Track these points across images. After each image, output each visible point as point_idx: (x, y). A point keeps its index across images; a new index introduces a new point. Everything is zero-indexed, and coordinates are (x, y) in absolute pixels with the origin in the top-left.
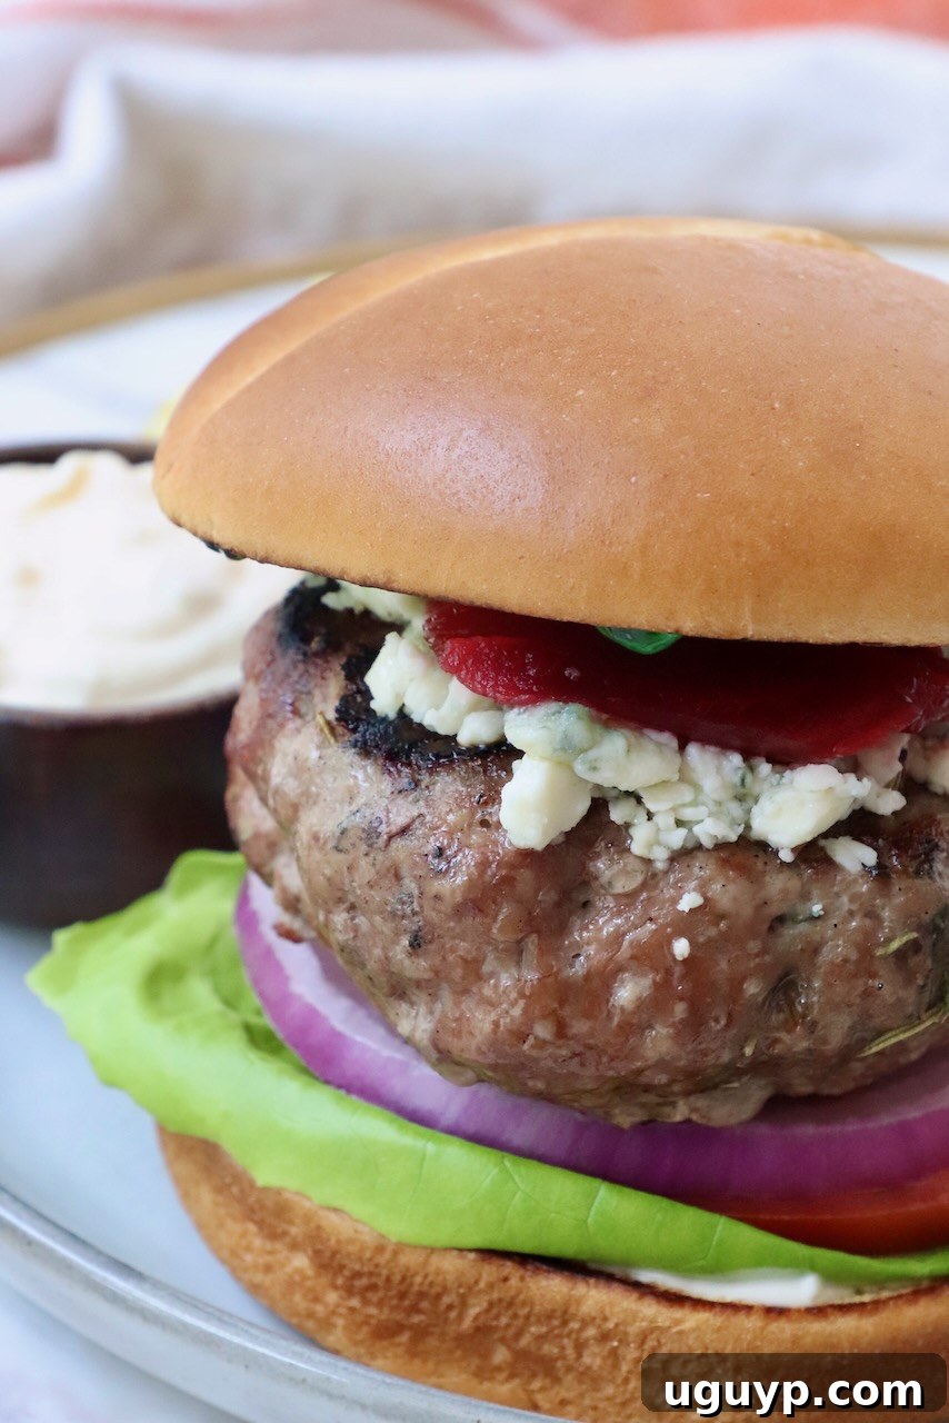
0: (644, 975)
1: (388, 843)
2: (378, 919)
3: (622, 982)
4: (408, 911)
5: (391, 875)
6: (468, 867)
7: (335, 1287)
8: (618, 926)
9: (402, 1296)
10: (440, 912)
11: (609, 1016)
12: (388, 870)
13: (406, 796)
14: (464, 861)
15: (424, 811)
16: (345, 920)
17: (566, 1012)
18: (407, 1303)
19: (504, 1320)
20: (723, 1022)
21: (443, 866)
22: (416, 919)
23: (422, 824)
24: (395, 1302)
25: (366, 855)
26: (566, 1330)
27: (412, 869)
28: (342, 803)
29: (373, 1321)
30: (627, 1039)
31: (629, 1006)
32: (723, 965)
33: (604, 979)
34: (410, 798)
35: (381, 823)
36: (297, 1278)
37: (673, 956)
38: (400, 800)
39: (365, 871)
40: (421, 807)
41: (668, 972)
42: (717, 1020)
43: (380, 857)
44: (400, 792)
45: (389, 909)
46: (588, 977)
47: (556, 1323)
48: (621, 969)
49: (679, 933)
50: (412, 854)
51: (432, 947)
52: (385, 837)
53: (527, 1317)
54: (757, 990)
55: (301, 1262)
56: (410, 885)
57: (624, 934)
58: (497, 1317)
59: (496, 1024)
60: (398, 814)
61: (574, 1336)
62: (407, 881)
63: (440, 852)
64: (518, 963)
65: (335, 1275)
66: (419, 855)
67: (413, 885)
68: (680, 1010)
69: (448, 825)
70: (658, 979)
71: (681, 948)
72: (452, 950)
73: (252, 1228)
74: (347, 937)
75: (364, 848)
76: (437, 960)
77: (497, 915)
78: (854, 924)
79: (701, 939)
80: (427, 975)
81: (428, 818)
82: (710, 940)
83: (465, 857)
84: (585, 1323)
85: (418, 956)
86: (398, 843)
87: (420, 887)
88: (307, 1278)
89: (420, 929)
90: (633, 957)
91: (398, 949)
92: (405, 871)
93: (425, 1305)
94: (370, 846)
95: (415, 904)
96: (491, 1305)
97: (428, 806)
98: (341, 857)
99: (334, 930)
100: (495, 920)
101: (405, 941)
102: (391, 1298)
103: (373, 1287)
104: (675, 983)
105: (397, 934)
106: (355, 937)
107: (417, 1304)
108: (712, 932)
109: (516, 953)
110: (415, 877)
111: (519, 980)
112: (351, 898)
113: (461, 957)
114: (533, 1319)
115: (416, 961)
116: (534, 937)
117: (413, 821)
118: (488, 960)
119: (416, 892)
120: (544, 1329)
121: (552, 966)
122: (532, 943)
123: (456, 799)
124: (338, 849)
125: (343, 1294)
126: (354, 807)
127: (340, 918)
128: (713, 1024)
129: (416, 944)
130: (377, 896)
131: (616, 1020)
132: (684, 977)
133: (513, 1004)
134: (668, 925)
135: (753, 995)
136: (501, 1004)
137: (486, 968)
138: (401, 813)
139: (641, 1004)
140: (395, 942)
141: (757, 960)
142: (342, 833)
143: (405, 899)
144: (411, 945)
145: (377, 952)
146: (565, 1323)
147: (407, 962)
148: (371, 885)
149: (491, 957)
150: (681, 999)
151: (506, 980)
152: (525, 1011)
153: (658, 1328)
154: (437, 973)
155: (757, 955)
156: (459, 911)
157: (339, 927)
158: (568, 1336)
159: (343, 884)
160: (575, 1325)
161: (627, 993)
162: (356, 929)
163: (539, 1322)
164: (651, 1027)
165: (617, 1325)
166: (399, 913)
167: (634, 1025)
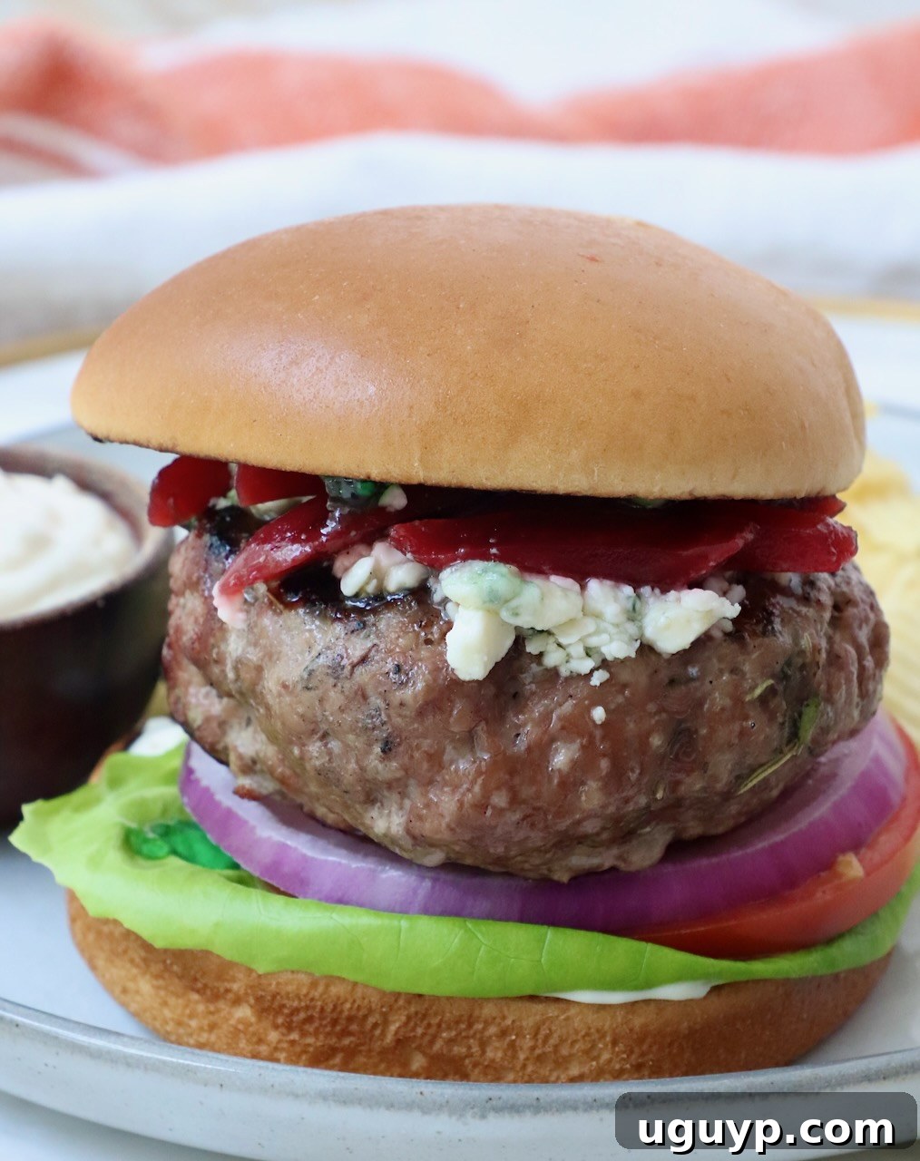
0: (573, 741)
1: (352, 672)
2: (351, 737)
3: (556, 749)
4: (378, 722)
5: (359, 697)
6: (424, 675)
7: (276, 1027)
8: (547, 706)
9: (335, 1022)
10: (405, 717)
11: (550, 779)
12: (356, 693)
13: (358, 634)
14: (420, 672)
15: (376, 641)
16: (320, 748)
17: (517, 780)
18: (338, 1028)
19: (420, 1031)
20: (638, 771)
21: (403, 678)
22: (385, 728)
23: (377, 651)
24: (328, 1029)
25: (335, 686)
26: (472, 1032)
27: (377, 688)
28: (302, 653)
29: (311, 1049)
30: (566, 797)
31: (565, 769)
32: (632, 725)
33: (542, 750)
34: (362, 635)
35: (342, 658)
36: (241, 1027)
37: (594, 722)
38: (353, 638)
39: (336, 699)
40: (373, 639)
41: (591, 737)
42: (633, 771)
43: (347, 685)
44: (353, 632)
45: (360, 725)
46: (529, 749)
47: (463, 1026)
48: (553, 740)
49: (594, 704)
50: (375, 675)
51: (401, 749)
52: (349, 667)
53: (439, 1025)
54: (659, 743)
55: (244, 1012)
56: (376, 701)
57: (552, 712)
58: (413, 1029)
59: (461, 803)
60: (355, 649)
61: (478, 1036)
62: (372, 699)
63: (398, 669)
64: (472, 749)
65: (275, 1017)
66: (381, 675)
67: (378, 701)
68: (604, 764)
69: (400, 647)
70: (584, 741)
71: (599, 714)
72: (418, 747)
73: (195, 997)
74: (323, 761)
75: (332, 681)
76: (406, 759)
77: (452, 711)
78: (724, 678)
79: (612, 706)
80: (399, 774)
81: (382, 646)
82: (619, 705)
83: (419, 668)
84: (487, 1023)
85: (390, 760)
86: (360, 670)
87: (385, 700)
88: (251, 1025)
89: (390, 735)
90: (563, 728)
91: (372, 757)
92: (370, 691)
93: (354, 1027)
94: (337, 678)
95: (383, 715)
96: (409, 1018)
97: (378, 637)
98: (312, 693)
99: (311, 759)
100: (451, 715)
101: (377, 749)
102: (326, 1026)
103: (309, 1019)
104: (598, 744)
105: (370, 745)
106: (329, 760)
107: (347, 1027)
108: (620, 699)
109: (469, 740)
110: (380, 693)
111: (474, 762)
112: (324, 727)
113: (425, 752)
114: (444, 1026)
115: (388, 763)
116: (483, 724)
117: (370, 650)
118: (447, 750)
119: (383, 705)
120: (453, 1033)
121: (500, 746)
122: (481, 730)
123: (401, 628)
124: (308, 689)
125: (284, 1031)
126: (314, 653)
127: (314, 748)
128: (631, 774)
129: (388, 749)
130: (348, 718)
131: (556, 781)
132: (603, 738)
133: (473, 782)
134: (585, 699)
135: (658, 747)
136: (462, 785)
137: (446, 758)
138: (358, 647)
139: (574, 764)
140: (368, 753)
141: (657, 718)
142: (310, 674)
143: (374, 713)
144: (383, 751)
145: (352, 766)
146: (470, 1026)
147: (380, 767)
148: (341, 710)
149: (449, 749)
150: (604, 755)
151: (463, 765)
152: (484, 786)
153: (548, 1018)
154: (406, 770)
155: (655, 714)
156: (421, 713)
157: (315, 754)
158: (474, 1036)
159: (315, 716)
160: (479, 1026)
161: (561, 758)
162: (330, 753)
163: (449, 1028)
164: (583, 783)
165: (513, 1021)
166: (370, 726)
167: (570, 783)
